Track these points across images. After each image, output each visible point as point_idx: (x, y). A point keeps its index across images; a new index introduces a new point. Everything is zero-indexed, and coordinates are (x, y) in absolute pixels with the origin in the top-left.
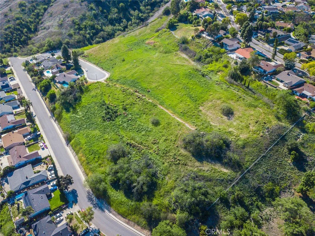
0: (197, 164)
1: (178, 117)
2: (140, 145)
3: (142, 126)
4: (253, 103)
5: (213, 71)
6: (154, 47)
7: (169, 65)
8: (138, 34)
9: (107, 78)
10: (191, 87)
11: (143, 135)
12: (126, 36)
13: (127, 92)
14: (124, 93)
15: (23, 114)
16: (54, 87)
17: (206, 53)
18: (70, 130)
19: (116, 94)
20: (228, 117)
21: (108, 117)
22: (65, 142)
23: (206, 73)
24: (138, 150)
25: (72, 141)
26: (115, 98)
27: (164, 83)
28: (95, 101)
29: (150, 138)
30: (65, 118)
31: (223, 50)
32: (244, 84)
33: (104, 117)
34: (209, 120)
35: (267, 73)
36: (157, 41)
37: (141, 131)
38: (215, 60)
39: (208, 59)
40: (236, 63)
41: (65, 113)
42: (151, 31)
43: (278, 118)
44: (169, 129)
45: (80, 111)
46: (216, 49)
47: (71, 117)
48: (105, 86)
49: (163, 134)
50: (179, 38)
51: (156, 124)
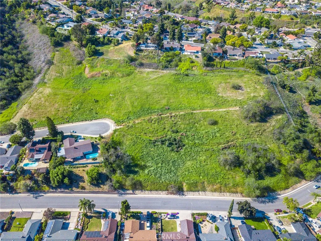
0: (268, 124)
1: (219, 109)
2: (228, 143)
3: (209, 132)
4: (240, 74)
5: (188, 69)
6: (106, 76)
7: (150, 82)
8: (59, 75)
9: (115, 123)
10: (192, 86)
11: (220, 136)
12: (47, 82)
13: (154, 120)
14: (153, 122)
15: (88, 222)
16: (78, 167)
17: (165, 60)
18: (168, 183)
19: (148, 128)
20: (240, 89)
21: (174, 147)
22: (176, 196)
23: (186, 73)
24: (234, 146)
25: (185, 188)
26: (153, 131)
27: (168, 96)
28: (142, 146)
29: (227, 134)
30: (145, 180)
31: (177, 52)
32: (221, 67)
33: (173, 150)
34: (235, 98)
35: (221, 54)
36: (101, 70)
37: (214, 135)
38: (179, 62)
39: (171, 63)
40: (197, 57)
41: (136, 176)
42: (69, 65)
43: (259, 75)
44: (227, 120)
45: (145, 163)
46: (171, 53)
47: (148, 174)
48: (127, 129)
49: (229, 125)
50: (122, 58)
51: (215, 123)
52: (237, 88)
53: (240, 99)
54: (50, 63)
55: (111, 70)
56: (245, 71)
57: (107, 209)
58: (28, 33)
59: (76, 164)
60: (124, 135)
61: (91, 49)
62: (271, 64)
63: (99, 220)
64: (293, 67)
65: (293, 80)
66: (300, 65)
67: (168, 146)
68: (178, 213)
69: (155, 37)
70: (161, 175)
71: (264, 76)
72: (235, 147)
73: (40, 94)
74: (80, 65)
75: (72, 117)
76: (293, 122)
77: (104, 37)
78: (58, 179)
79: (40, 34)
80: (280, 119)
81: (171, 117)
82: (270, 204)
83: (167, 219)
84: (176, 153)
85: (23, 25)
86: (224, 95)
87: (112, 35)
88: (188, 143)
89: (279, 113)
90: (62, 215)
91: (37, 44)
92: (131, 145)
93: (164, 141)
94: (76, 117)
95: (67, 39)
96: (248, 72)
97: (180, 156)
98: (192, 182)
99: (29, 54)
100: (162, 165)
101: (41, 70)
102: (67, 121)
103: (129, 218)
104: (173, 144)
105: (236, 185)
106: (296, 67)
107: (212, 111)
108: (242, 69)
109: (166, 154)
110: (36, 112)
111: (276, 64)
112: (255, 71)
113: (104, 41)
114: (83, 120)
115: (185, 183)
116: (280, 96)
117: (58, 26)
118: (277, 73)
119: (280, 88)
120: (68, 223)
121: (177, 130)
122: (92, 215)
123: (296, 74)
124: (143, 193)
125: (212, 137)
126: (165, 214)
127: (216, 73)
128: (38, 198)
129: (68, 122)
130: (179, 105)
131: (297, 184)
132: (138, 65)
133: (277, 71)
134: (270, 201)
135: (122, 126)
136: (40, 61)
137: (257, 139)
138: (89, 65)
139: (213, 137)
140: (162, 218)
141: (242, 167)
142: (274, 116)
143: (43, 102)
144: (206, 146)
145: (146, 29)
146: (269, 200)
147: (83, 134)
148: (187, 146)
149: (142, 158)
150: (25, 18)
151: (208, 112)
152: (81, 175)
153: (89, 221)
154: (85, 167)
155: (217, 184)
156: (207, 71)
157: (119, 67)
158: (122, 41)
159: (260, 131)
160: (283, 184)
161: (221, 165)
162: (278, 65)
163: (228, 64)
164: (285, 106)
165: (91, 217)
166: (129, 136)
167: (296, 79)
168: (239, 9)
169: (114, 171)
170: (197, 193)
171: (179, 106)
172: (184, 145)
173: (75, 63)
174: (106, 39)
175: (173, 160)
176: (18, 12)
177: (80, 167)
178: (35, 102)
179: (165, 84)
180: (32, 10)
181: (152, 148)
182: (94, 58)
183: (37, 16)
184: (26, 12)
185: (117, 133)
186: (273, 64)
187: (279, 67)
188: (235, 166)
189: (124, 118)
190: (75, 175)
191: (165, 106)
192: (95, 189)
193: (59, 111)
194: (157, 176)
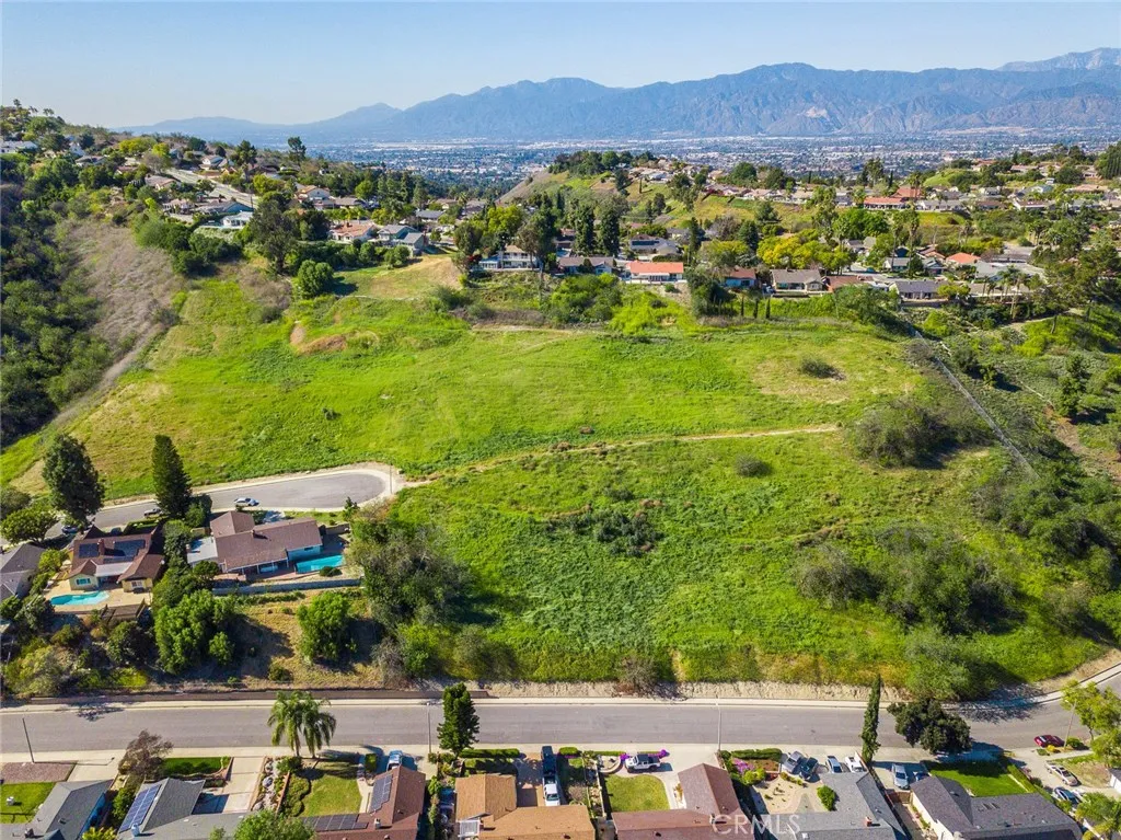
0: (946, 474)
2: (819, 528)
3: (744, 495)
4: (823, 335)
5: (645, 325)
6: (366, 346)
7: (522, 359)
8: (197, 350)
9: (402, 472)
10: (664, 370)
11: (787, 508)
12: (154, 368)
13: (543, 463)
14: (539, 469)
15: (306, 789)
16: (268, 601)
17: (568, 300)
18: (615, 651)
19: (524, 486)
20: (832, 376)
21: (626, 542)
22: (651, 700)
23: (641, 333)
24: (840, 537)
25: (681, 667)
26: (543, 496)
27: (587, 395)
28: (506, 539)
29: (808, 500)
30: (526, 643)
31: (606, 276)
32: (755, 315)
33: (619, 551)
34: (818, 400)
35: (752, 283)
36: (348, 329)
37: (763, 504)
38: (614, 305)
39: (588, 310)
40: (671, 289)
41: (489, 631)
42: (235, 324)
43: (886, 339)
44: (802, 460)
45: (522, 590)
46: (584, 280)
47: (536, 624)
48: (447, 487)
49: (811, 474)
50: (420, 297)
51: (760, 470)
52: (821, 371)
53: (837, 402)
54: (168, 319)
55: (383, 329)
56: (839, 328)
57: (380, 747)
58: (94, 252)
59: (259, 591)
60: (438, 506)
61: (315, 270)
62: (920, 309)
63: (348, 782)
64: (992, 315)
65: (999, 352)
66: (1013, 311)
67: (601, 539)
68: (665, 754)
69: (532, 229)
70: (585, 627)
72: (843, 541)
73: (128, 403)
74: (275, 323)
75: (243, 463)
76: (1029, 469)
77: (358, 244)
78: (188, 639)
79: (139, 248)
80: (984, 461)
81: (605, 453)
82: (1014, 721)
83: (623, 773)
84: (634, 558)
85: (79, 232)
86: (781, 394)
87: (385, 239)
88: (675, 530)
89: (978, 443)
90: (196, 770)
91: (124, 276)
92: (465, 536)
93: (585, 526)
94: (255, 465)
95: (232, 254)
96: (850, 331)
97: (651, 569)
98: (705, 646)
99: (92, 306)
100: (587, 597)
101: (134, 340)
102: (224, 473)
103: (473, 772)
104: (620, 534)
105: (871, 658)
106: (1000, 318)
107: (745, 435)
108: (827, 321)
109: (596, 563)
110: (107, 455)
111: (937, 310)
112: (869, 327)
113: (357, 254)
114: (283, 472)
115: (679, 654)
116: (968, 395)
117: (203, 221)
118: (945, 335)
119: (965, 377)
120: (221, 796)
121: (630, 490)
122: (321, 765)
123: (1005, 337)
124: (521, 690)
125: (756, 512)
126: (614, 758)
127: (744, 334)
128: (97, 718)
129: (228, 478)
130: (628, 422)
131: (1094, 659)
132: (476, 314)
133: (944, 327)
134: (1010, 715)
135: (428, 482)
136: (132, 319)
137: (919, 517)
138: (305, 318)
139: (761, 512)
140: (603, 771)
141: (883, 598)
142: (963, 453)
143: (135, 425)
144: (741, 540)
145: (498, 222)
146: (1005, 709)
147: (285, 506)
148: (671, 538)
149: (509, 574)
150: (89, 213)
151: (731, 440)
152: (277, 629)
153: (310, 786)
154: (294, 599)
155: (799, 653)
156: (711, 329)
157: (412, 320)
158: (419, 254)
159: (924, 494)
160: (1046, 657)
161: (805, 593)
162: (941, 311)
163: (781, 307)
164: (991, 423)
165: (317, 774)
166: (458, 511)
167: (1009, 351)
168: (783, 201)
169: (406, 611)
170: (727, 686)
171: (629, 425)
172: (660, 537)
173: (257, 316)
174: (364, 251)
175: (624, 581)
176: (66, 198)
177: (273, 600)
178: (107, 425)
179: (572, 363)
180: (115, 190)
181: (542, 546)
182: (323, 302)
183: (130, 203)
184: (94, 195)
185: (411, 500)
186: (925, 309)
187: (945, 316)
188: (857, 597)
189: (436, 459)
190: (253, 628)
191: (580, 424)
192: (332, 678)
193: (193, 448)
194: (571, 630)
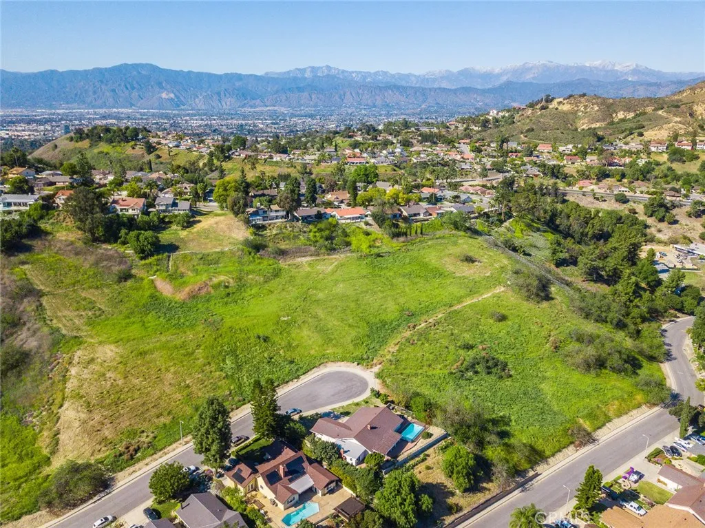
0: (556, 301)
1: (482, 296)
4: (451, 241)
5: (371, 247)
6: (227, 287)
7: (333, 278)
8: (90, 313)
11: (530, 333)
12: (75, 334)
16: (414, 466)
17: (321, 237)
18: (561, 428)
19: (423, 355)
20: (475, 261)
22: (589, 447)
23: (373, 251)
25: (586, 425)
26: (436, 358)
27: (388, 293)
30: (531, 439)
31: (332, 220)
32: (416, 234)
33: (501, 377)
34: (482, 275)
35: (398, 216)
36: (203, 277)
37: (520, 334)
38: (346, 237)
39: (335, 241)
42: (97, 287)
46: (323, 224)
48: (394, 366)
49: (520, 314)
50: (232, 247)
51: (503, 318)
52: (469, 260)
53: (489, 274)
54: (32, 292)
56: (453, 235)
59: (406, 461)
62: (472, 220)
64: (496, 220)
66: (503, 217)
67: (487, 373)
68: (632, 468)
71: (480, 239)
73: (92, 367)
74: (132, 281)
77: (145, 213)
80: (558, 292)
84: (510, 379)
96: (457, 235)
106: (500, 221)
107: (476, 300)
108: (446, 232)
112: (462, 232)
113: (151, 221)
115: (581, 419)
118: (488, 232)
121: (466, 342)
123: (508, 230)
124: (546, 465)
125: (523, 339)
126: (622, 480)
127: (420, 245)
130: (420, 304)
132: (275, 253)
135: (379, 366)
138: (158, 274)
142: (550, 289)
143: (120, 382)
148: (510, 363)
151: (474, 304)
152: (432, 481)
154: (425, 459)
156: (403, 244)
158: (194, 216)
164: (541, 273)
167: (514, 237)
169: (480, 443)
170: (605, 428)
171: (422, 306)
172: (506, 364)
173: (110, 279)
177: (416, 465)
178: (94, 388)
179: (362, 275)
181: (469, 385)
182: (158, 260)
185: (388, 380)
188: (600, 369)
191: (402, 311)
